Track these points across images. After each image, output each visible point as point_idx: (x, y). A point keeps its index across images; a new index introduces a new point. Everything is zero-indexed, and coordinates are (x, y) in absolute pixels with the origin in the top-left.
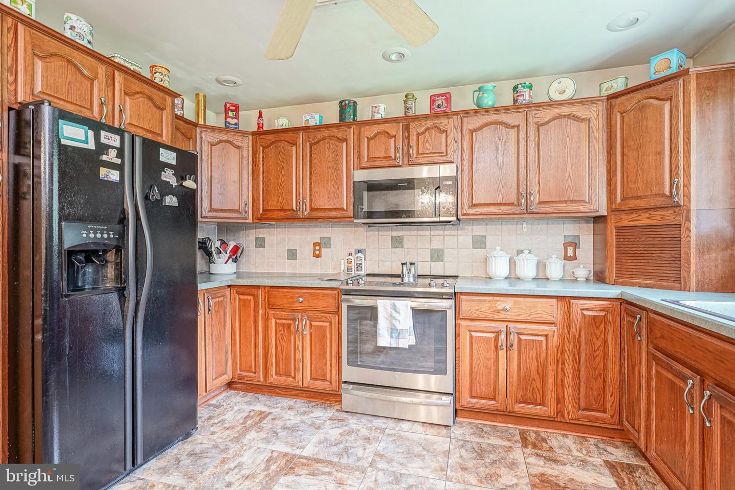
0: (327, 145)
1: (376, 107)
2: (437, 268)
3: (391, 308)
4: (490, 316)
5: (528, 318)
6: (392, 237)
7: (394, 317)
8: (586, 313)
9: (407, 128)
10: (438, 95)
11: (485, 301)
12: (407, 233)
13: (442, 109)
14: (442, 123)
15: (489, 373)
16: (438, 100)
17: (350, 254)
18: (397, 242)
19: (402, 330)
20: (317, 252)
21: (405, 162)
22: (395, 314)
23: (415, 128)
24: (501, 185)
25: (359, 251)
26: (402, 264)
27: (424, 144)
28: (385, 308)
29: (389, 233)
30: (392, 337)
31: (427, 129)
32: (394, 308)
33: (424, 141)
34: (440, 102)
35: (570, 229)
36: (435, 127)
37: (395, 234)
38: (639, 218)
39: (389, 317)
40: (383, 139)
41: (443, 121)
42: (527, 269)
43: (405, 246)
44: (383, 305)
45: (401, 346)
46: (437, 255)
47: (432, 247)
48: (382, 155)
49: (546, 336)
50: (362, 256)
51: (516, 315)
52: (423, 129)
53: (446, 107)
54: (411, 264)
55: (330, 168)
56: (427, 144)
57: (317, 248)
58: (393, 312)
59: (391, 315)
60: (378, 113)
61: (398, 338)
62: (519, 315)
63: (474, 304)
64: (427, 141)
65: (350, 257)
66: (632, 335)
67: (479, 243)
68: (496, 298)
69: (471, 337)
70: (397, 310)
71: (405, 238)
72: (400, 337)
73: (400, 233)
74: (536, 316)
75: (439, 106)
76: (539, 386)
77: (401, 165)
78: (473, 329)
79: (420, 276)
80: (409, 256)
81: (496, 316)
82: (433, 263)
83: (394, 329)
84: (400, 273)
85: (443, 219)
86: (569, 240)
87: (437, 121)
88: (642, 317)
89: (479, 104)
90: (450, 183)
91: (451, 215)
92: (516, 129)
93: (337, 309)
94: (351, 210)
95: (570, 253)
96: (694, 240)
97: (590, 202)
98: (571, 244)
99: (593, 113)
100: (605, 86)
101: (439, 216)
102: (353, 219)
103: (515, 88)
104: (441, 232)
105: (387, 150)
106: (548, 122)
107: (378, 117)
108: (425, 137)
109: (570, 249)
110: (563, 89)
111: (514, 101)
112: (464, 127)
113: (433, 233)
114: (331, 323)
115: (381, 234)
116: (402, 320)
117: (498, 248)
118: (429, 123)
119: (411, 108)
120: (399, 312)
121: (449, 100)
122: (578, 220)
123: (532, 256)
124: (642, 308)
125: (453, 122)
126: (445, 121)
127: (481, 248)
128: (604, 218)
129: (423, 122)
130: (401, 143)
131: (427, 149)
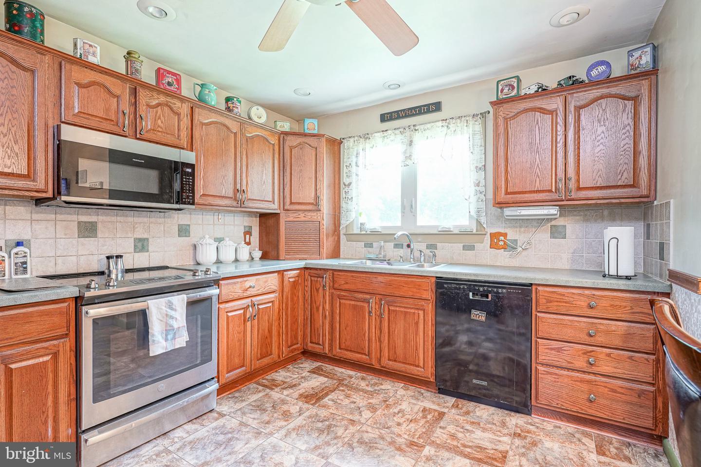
1: (90, 46)
2: (141, 260)
3: (165, 307)
4: (241, 295)
5: (264, 291)
6: (79, 223)
7: (171, 316)
8: (291, 280)
9: (134, 92)
10: (169, 72)
11: (238, 282)
12: (100, 218)
13: (172, 88)
14: (175, 104)
15: (241, 344)
16: (168, 77)
18: (88, 230)
19: (179, 328)
21: (132, 133)
22: (172, 313)
23: (144, 97)
24: (224, 181)
25: (18, 244)
26: (108, 258)
27: (155, 120)
28: (159, 309)
29: (75, 217)
30: (166, 340)
31: (159, 105)
32: (170, 306)
33: (156, 116)
34: (170, 80)
35: (247, 221)
36: (167, 105)
37: (84, 218)
38: (299, 216)
39: (163, 317)
40: (103, 94)
41: (177, 103)
42: (228, 255)
43: (99, 235)
44: (155, 307)
45: (177, 347)
46: (141, 245)
47: (135, 236)
48: (101, 114)
49: (272, 302)
50: (26, 250)
51: (257, 291)
52: (154, 103)
53: (176, 88)
54: (117, 257)
56: (159, 122)
58: (168, 310)
59: (167, 315)
60: (94, 54)
61: (174, 338)
62: (259, 290)
63: (230, 287)
64: (159, 118)
65: (0, 253)
66: (316, 288)
67: (184, 231)
68: (245, 279)
69: (228, 317)
70: (174, 307)
71: (100, 226)
72: (177, 336)
73: (93, 218)
74: (267, 288)
75: (169, 84)
76: (269, 341)
77: (127, 135)
78: (230, 310)
79: (128, 271)
80: (105, 247)
81: (245, 294)
82: (137, 255)
83: (170, 330)
84: (103, 268)
85: (182, 206)
86: (247, 229)
87: (169, 99)
88: (327, 276)
89: (201, 99)
90: (190, 170)
91: (189, 203)
92: (233, 135)
93: (68, 330)
94: (43, 181)
95: (247, 240)
96: (325, 230)
97: (274, 203)
98: (248, 232)
99: (273, 140)
100: (279, 124)
101: (177, 203)
102: (50, 194)
103: (228, 100)
104: (145, 220)
105: (107, 110)
106: (252, 137)
107: (91, 59)
108: (157, 112)
109: (248, 236)
110: (260, 115)
111: (228, 109)
112: (196, 117)
113: (136, 220)
114: (55, 355)
115: (59, 217)
116: (179, 318)
117: (207, 236)
118: (162, 99)
119: (137, 70)
120: (175, 310)
121: (178, 81)
122: (251, 214)
123: (232, 243)
124: (326, 270)
125: (185, 109)
126: (178, 104)
127: (186, 236)
128: (276, 215)
129: (155, 94)
130: (126, 107)
131: (159, 126)
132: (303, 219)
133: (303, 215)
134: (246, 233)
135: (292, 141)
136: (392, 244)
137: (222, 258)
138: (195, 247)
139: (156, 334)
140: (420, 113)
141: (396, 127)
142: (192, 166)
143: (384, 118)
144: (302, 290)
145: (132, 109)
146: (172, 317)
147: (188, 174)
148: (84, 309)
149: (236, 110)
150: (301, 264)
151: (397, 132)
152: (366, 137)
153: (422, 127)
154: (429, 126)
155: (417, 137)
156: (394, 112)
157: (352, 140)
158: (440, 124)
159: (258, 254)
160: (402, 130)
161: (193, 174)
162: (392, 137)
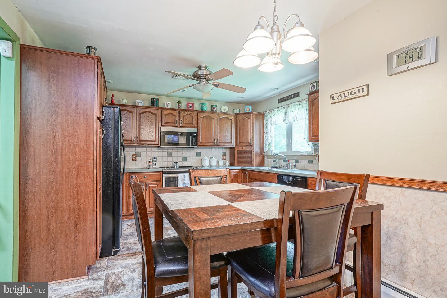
0: (148, 115)
1: (169, 103)
2: (185, 164)
6: (168, 153)
8: (234, 174)
9: (179, 113)
10: (190, 103)
12: (173, 151)
13: (191, 108)
17: (150, 159)
18: (170, 155)
19: (187, 183)
20: (134, 159)
21: (179, 125)
22: (185, 179)
23: (183, 114)
25: (154, 158)
26: (174, 163)
27: (185, 120)
28: (181, 177)
29: (167, 151)
31: (187, 115)
32: (184, 177)
34: (190, 106)
35: (224, 150)
37: (169, 151)
39: (182, 180)
40: (171, 116)
42: (214, 163)
43: (173, 156)
44: (180, 176)
46: (185, 159)
47: (183, 156)
48: (171, 122)
50: (156, 160)
52: (185, 115)
54: (177, 162)
55: (149, 124)
57: (134, 157)
60: (169, 105)
64: (187, 119)
65: (150, 160)
67: (198, 154)
71: (173, 153)
73: (171, 151)
75: (190, 107)
79: (180, 167)
80: (174, 160)
82: (183, 162)
83: (184, 184)
85: (193, 146)
86: (224, 154)
87: (190, 112)
88: (247, 173)
89: (202, 109)
90: (196, 135)
91: (195, 145)
92: (213, 119)
93: (160, 179)
94: (158, 142)
95: (224, 158)
96: (254, 154)
97: (232, 143)
98: (225, 155)
99: (232, 118)
100: (235, 110)
101: (192, 145)
102: (159, 145)
103: (212, 106)
104: (186, 151)
105: (172, 120)
106: (221, 118)
107: (169, 107)
108: (186, 117)
109: (224, 157)
110: (225, 109)
111: (212, 110)
112: (198, 116)
113: (183, 151)
114: (158, 185)
115: (163, 151)
116: (187, 180)
117: (206, 156)
118: (188, 113)
119: (180, 106)
120: (186, 178)
121: (193, 106)
122: (226, 148)
123: (215, 159)
124: (247, 171)
125: (195, 114)
126: (192, 113)
127: (199, 156)
128: (234, 148)
129: (185, 112)
130: (177, 118)
131: (187, 122)
132: (244, 149)
133: (245, 147)
134: (223, 155)
135: (241, 117)
136: (282, 160)
137: (211, 165)
138: (202, 160)
139: (180, 184)
140: (292, 98)
141: (282, 106)
142: (196, 133)
143: (280, 101)
144: (240, 179)
145: (179, 118)
146: (185, 180)
147: (195, 136)
148: (164, 175)
149: (214, 110)
150: (239, 168)
151: (283, 108)
152: (271, 111)
153: (291, 105)
154: (293, 104)
155: (289, 109)
156: (282, 98)
157: (267, 112)
158: (297, 103)
159: (228, 164)
160: (284, 107)
161: (196, 136)
162: (281, 110)
